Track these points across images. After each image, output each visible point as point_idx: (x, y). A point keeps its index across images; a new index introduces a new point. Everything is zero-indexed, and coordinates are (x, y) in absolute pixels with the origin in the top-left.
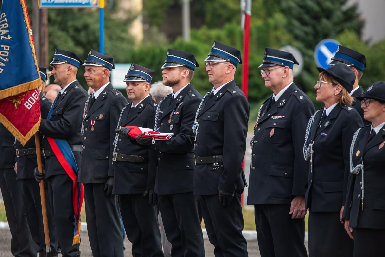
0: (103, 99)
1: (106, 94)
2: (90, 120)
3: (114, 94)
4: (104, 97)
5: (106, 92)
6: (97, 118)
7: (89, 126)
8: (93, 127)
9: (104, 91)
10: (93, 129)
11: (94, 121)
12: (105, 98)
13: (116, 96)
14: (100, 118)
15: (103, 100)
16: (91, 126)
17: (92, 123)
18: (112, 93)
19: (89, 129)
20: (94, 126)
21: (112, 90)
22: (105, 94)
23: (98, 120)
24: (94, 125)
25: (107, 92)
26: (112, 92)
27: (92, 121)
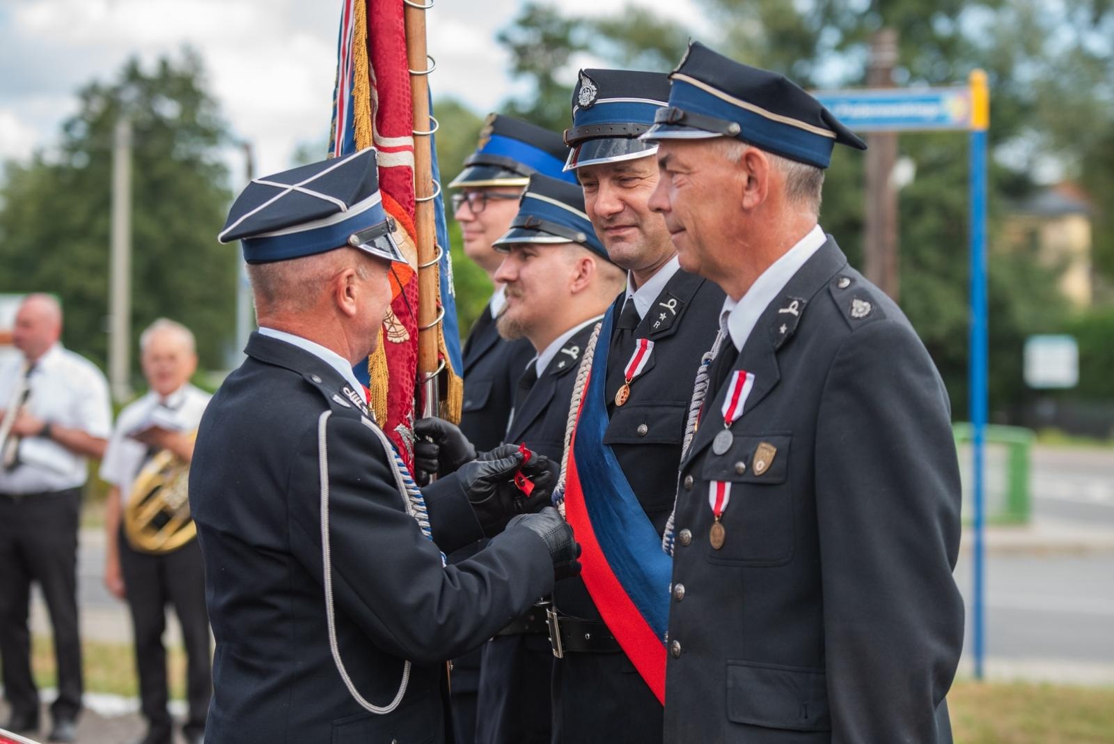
0: (778, 346)
1: (796, 313)
2: (705, 477)
3: (842, 313)
4: (783, 329)
5: (796, 303)
6: (742, 465)
7: (698, 519)
8: (720, 521)
9: (783, 299)
10: (717, 534)
11: (728, 486)
12: (791, 339)
13: (853, 324)
14: (760, 466)
15: (779, 352)
16: (709, 516)
17: (718, 496)
18: (827, 306)
19: (702, 533)
20: (723, 518)
21: (832, 288)
22: (793, 310)
23: (743, 479)
24: (723, 513)
25: (800, 303)
26: (836, 296)
27: (713, 486)
